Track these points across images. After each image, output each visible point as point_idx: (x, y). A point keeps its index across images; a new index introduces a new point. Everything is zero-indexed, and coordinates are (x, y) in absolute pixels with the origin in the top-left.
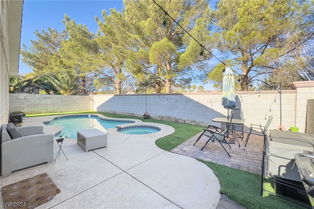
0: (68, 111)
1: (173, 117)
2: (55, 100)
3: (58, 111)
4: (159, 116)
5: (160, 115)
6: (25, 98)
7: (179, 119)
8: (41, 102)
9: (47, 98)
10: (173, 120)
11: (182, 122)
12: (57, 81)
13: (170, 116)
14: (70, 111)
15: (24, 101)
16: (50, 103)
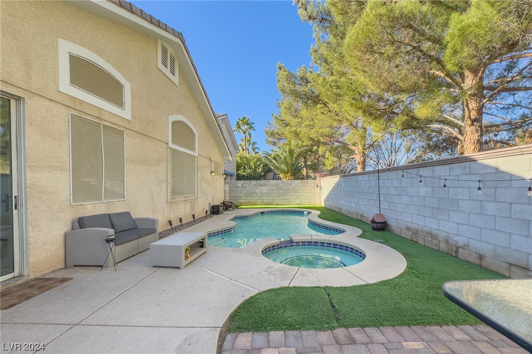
0: (286, 203)
1: (442, 235)
2: (271, 187)
3: (274, 203)
4: (408, 229)
5: (410, 225)
6: (242, 186)
7: (460, 244)
8: (256, 191)
9: (262, 184)
10: (443, 246)
11: (472, 260)
12: (274, 161)
13: (434, 232)
14: (288, 203)
15: (242, 189)
16: (265, 191)
